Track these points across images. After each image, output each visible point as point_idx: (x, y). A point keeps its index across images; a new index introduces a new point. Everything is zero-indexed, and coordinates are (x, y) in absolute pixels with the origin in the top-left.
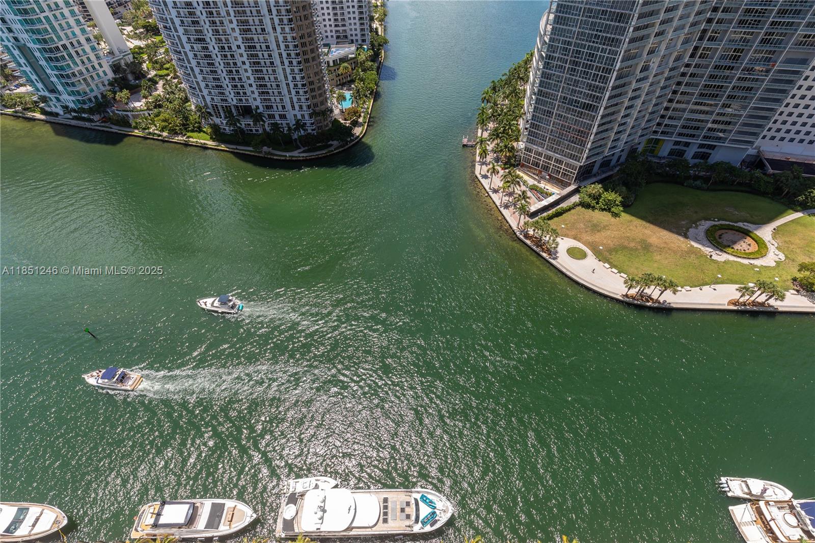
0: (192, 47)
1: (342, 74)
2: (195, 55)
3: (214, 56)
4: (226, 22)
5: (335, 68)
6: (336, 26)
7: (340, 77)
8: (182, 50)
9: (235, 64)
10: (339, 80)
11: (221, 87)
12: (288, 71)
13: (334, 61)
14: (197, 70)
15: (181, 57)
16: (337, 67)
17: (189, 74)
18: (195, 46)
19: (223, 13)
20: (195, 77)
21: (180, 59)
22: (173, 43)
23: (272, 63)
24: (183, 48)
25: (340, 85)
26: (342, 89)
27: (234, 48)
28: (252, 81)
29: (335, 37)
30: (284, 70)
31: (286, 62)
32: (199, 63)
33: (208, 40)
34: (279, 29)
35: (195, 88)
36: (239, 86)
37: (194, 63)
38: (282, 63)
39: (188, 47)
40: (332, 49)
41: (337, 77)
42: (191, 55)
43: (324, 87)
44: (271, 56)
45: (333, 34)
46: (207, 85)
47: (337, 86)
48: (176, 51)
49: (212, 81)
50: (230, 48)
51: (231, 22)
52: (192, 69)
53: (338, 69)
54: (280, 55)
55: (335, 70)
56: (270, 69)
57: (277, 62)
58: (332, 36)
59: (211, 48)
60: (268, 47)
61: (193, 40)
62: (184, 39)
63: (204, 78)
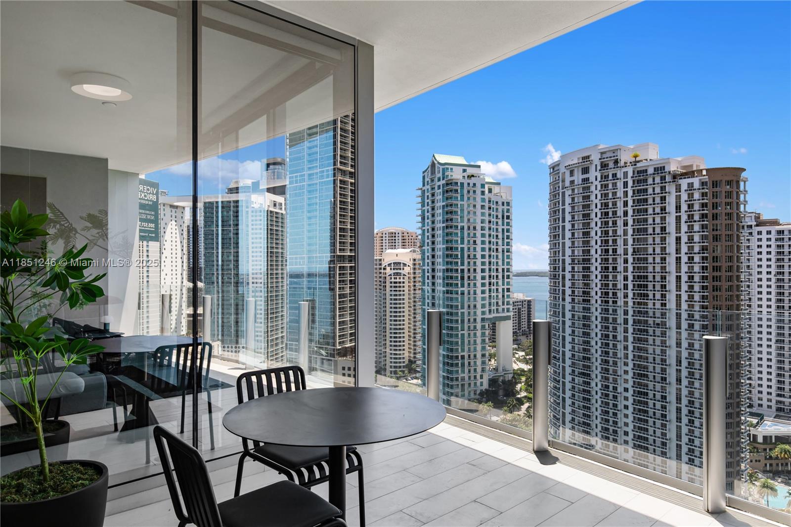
0: (573, 380)
1: (777, 458)
2: (573, 387)
3: (594, 393)
4: (620, 363)
5: (768, 447)
6: (779, 395)
7: (774, 462)
8: (561, 380)
9: (615, 406)
10: (771, 465)
11: (589, 425)
12: (685, 430)
13: (765, 438)
14: (568, 402)
15: (558, 386)
16: (771, 446)
17: (559, 404)
18: (577, 379)
19: (621, 354)
20: (564, 408)
21: (555, 387)
22: (555, 372)
23: (664, 416)
24: (564, 377)
25: (770, 472)
26: (773, 479)
27: (620, 389)
28: (629, 429)
29: (774, 408)
30: (679, 428)
31: (685, 420)
32: (573, 395)
33: (593, 376)
34: (685, 382)
35: (558, 419)
36: (611, 431)
37: (568, 394)
38: (679, 419)
39: (568, 378)
40: (765, 422)
41: (766, 459)
42: (568, 386)
43: (739, 465)
44: (666, 408)
45: (773, 404)
46: (573, 419)
47: (765, 472)
48: (555, 379)
49: (581, 416)
50: (615, 389)
51: (626, 364)
52: (564, 399)
53: (770, 450)
54: (679, 410)
55: (765, 450)
56: (659, 423)
57: (672, 416)
58: (769, 407)
59: (593, 384)
60: (664, 398)
61: (576, 373)
62: (568, 370)
63: (573, 411)
